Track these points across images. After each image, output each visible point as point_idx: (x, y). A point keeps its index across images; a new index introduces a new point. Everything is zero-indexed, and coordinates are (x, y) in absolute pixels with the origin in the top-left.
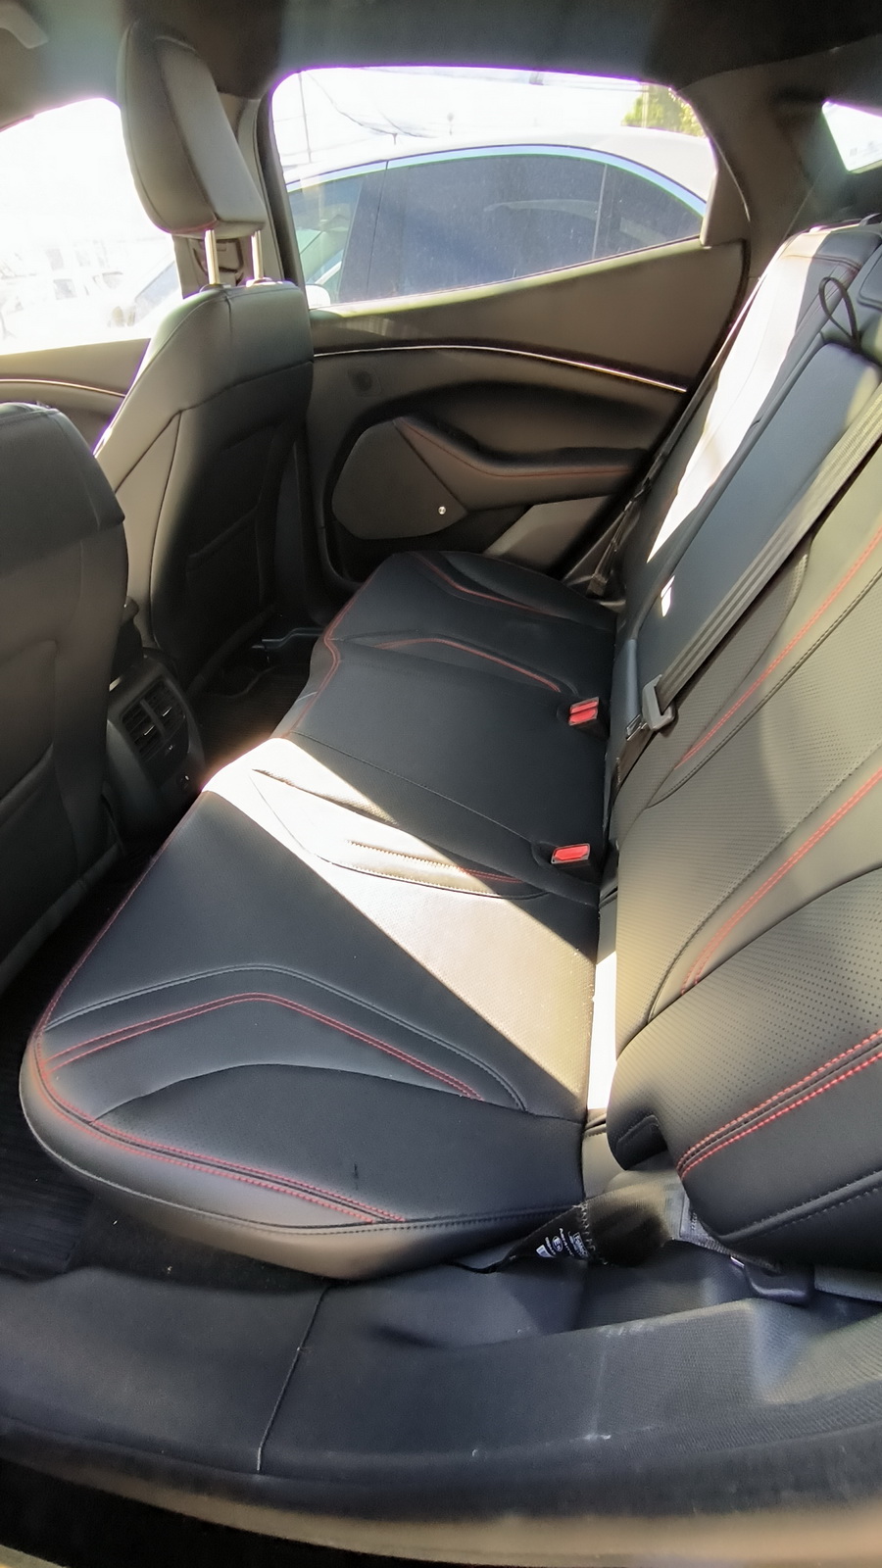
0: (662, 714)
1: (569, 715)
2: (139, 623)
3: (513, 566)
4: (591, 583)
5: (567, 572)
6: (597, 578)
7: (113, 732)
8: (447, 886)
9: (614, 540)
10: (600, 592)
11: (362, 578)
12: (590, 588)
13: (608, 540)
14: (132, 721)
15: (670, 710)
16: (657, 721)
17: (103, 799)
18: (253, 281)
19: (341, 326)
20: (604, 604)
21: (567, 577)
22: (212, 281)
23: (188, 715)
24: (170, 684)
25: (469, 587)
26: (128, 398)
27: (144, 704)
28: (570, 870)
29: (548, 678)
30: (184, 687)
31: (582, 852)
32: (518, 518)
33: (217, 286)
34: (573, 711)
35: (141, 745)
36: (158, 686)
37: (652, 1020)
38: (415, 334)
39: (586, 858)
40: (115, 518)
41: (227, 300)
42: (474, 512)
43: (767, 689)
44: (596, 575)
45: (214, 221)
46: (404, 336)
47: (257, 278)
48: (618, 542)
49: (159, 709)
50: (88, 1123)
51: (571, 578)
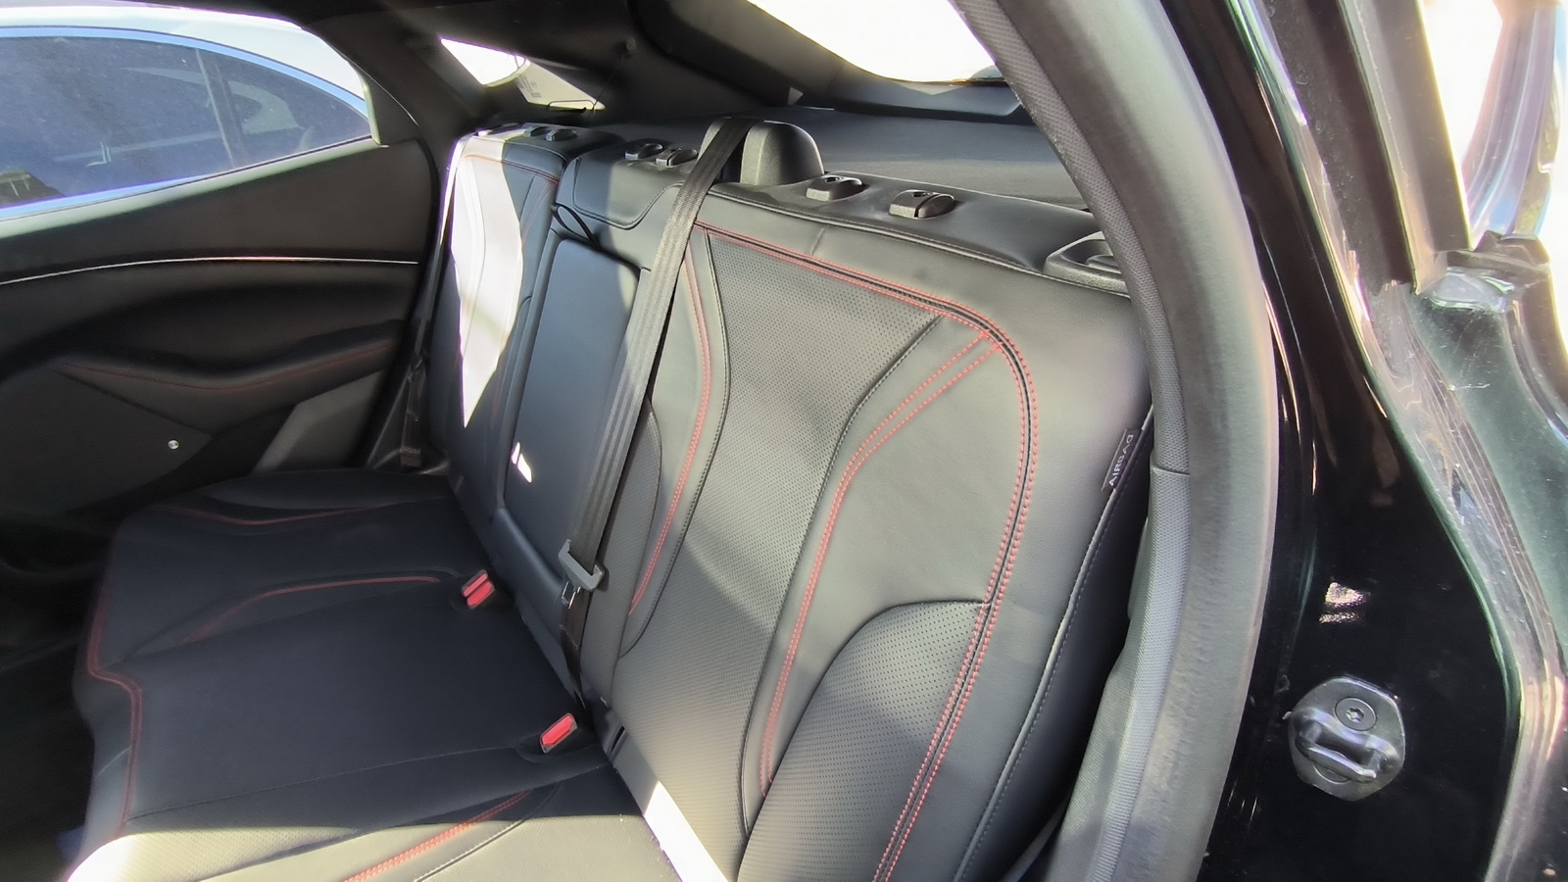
0: (591, 573)
1: (465, 599)
3: (300, 472)
4: (403, 457)
5: (368, 455)
6: (405, 451)
9: (408, 411)
10: (416, 463)
12: (404, 462)
13: (402, 413)
15: (596, 568)
16: (591, 581)
20: (424, 472)
21: (367, 462)
28: (568, 748)
29: (419, 573)
31: (567, 723)
32: (282, 423)
34: (466, 594)
37: (751, 833)
39: (575, 727)
42: (220, 434)
44: (404, 447)
48: (414, 412)
51: (377, 458)
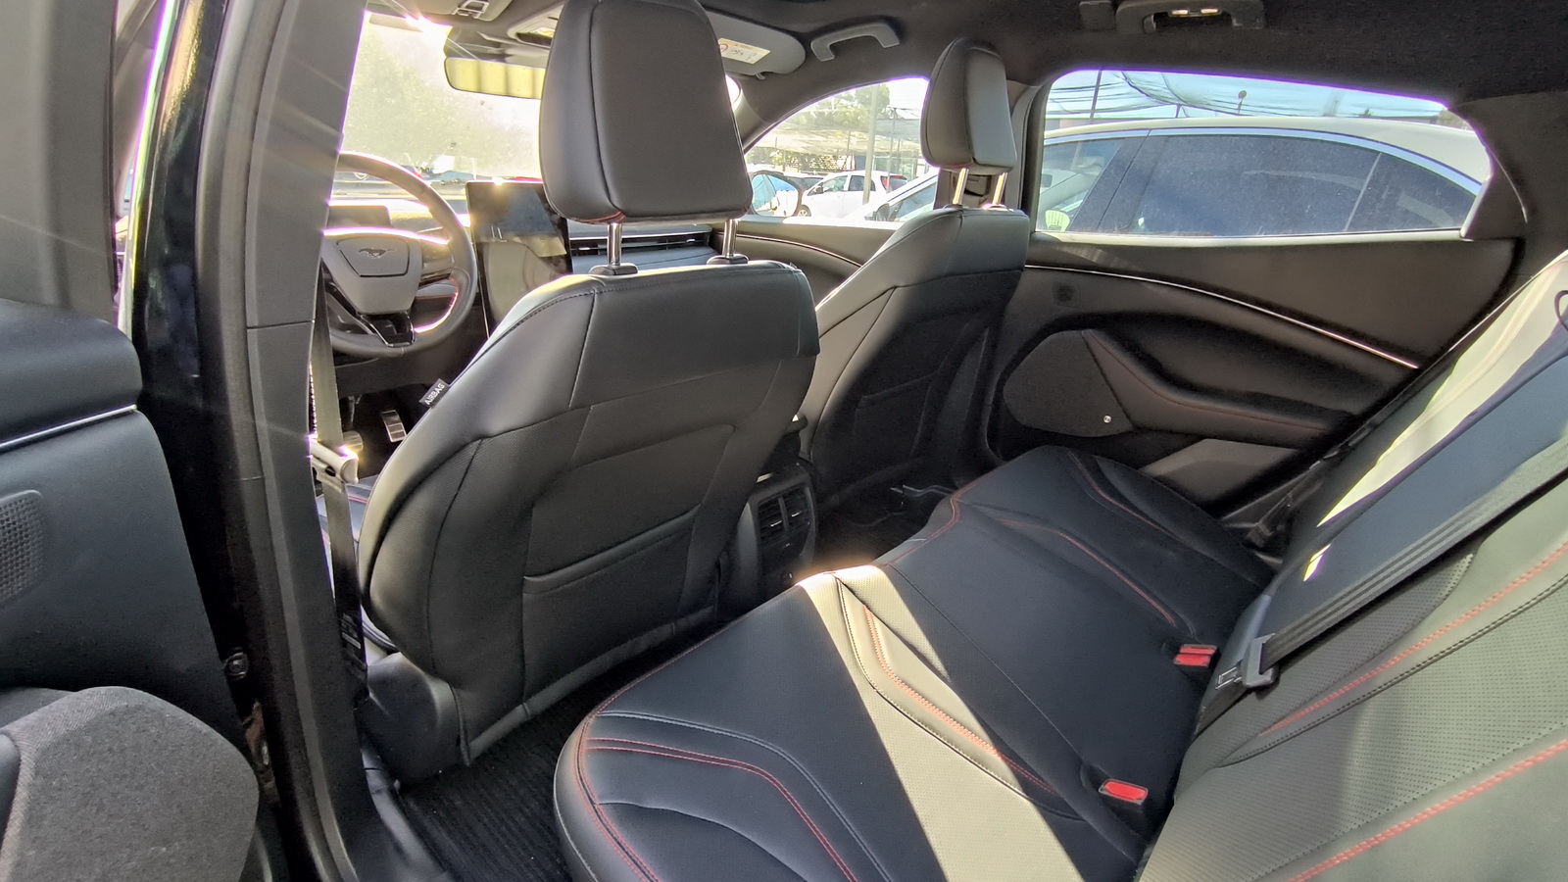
0: (1261, 673)
1: (1176, 652)
2: (804, 437)
3: (1167, 491)
4: (1253, 531)
5: (1227, 514)
6: (1258, 529)
7: (748, 515)
8: (977, 761)
9: (1290, 495)
10: (1259, 542)
11: (1009, 456)
12: (1249, 535)
13: (1283, 494)
14: (766, 512)
15: (1270, 672)
16: (1253, 678)
17: (718, 565)
18: (989, 205)
19: (1058, 248)
20: (1261, 556)
21: (1225, 518)
22: (955, 201)
23: (812, 524)
24: (808, 492)
25: (1112, 496)
26: (863, 268)
27: (781, 502)
28: (1118, 810)
29: (1166, 607)
30: (820, 499)
31: (1137, 795)
32: (1185, 447)
33: (957, 205)
34: (1182, 651)
35: (765, 532)
36: (797, 491)
38: (1124, 265)
39: (1139, 802)
40: (813, 350)
41: (961, 217)
42: (1139, 430)
43: (1380, 681)
44: (1260, 525)
45: (970, 161)
46: (1112, 265)
47: (994, 204)
48: (1295, 497)
49: (790, 510)
50: (592, 803)
51: (1231, 520)
